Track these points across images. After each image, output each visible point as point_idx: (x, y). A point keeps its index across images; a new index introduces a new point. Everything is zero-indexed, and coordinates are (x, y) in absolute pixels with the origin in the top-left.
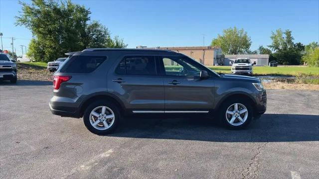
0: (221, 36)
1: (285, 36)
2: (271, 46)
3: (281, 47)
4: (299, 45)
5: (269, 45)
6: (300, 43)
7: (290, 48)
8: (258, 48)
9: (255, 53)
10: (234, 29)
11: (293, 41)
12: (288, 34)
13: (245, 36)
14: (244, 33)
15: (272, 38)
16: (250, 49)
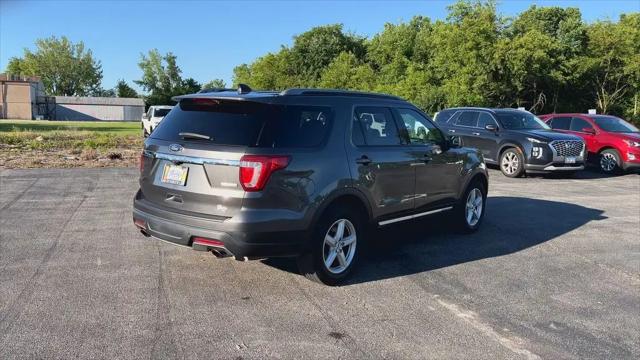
0: (34, 51)
1: (165, 64)
2: (141, 83)
3: (159, 84)
4: (191, 82)
5: (137, 80)
6: (192, 80)
7: (175, 88)
8: (117, 84)
9: (112, 94)
10: (61, 40)
11: (180, 74)
12: (171, 60)
13: (88, 59)
14: (85, 52)
15: (142, 66)
16: (101, 86)
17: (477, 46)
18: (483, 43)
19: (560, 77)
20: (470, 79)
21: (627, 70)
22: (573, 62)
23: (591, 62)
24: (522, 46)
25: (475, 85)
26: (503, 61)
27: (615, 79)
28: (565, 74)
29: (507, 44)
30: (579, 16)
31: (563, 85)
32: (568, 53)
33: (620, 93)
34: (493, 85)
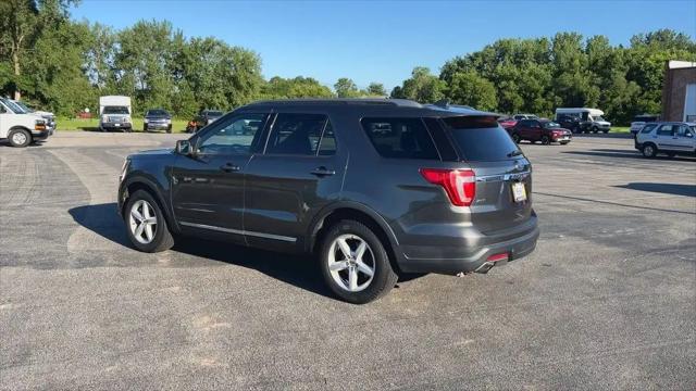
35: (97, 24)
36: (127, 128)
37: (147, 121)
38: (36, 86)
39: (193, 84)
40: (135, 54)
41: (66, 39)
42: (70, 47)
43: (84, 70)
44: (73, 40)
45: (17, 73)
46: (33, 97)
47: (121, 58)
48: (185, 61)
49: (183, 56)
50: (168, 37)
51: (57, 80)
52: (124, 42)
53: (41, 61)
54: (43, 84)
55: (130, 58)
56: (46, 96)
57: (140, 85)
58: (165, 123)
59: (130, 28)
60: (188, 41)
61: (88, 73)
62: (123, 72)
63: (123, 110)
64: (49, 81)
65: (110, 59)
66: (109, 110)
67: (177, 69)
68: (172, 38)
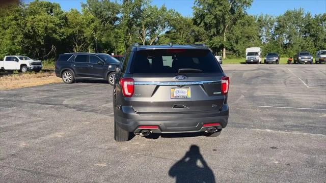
17: (16, 19)
18: (19, 18)
19: (58, 38)
20: (13, 37)
21: (85, 35)
22: (62, 30)
23: (70, 31)
24: (41, 21)
25: (15, 41)
26: (32, 28)
27: (81, 39)
28: (60, 36)
29: (32, 19)
30: (59, 7)
31: (59, 41)
32: (60, 26)
33: (83, 46)
34: (26, 41)
35: (267, 15)
36: (256, 62)
37: (265, 58)
38: (231, 45)
39: (314, 38)
40: (283, 27)
41: (244, 23)
42: (246, 27)
43: (260, 37)
44: (247, 24)
45: (225, 40)
46: (230, 50)
47: (277, 29)
48: (310, 27)
49: (309, 24)
50: (302, 16)
51: (240, 42)
52: (279, 21)
53: (233, 35)
54: (234, 44)
55: (281, 29)
56: (235, 49)
57: (286, 42)
58: (275, 59)
59: (283, 14)
60: (313, 17)
61: (261, 38)
62: (277, 36)
63: (256, 54)
64: (237, 43)
65: (272, 31)
66: (250, 54)
67: (306, 32)
68: (304, 16)
